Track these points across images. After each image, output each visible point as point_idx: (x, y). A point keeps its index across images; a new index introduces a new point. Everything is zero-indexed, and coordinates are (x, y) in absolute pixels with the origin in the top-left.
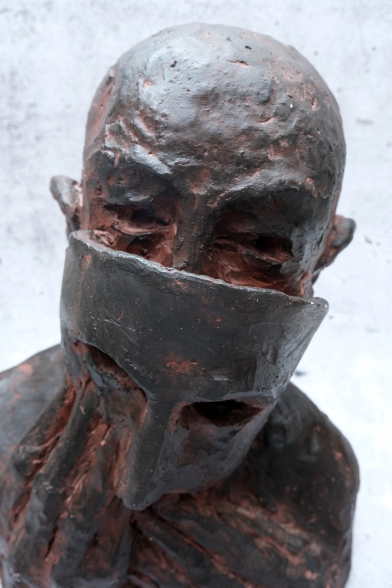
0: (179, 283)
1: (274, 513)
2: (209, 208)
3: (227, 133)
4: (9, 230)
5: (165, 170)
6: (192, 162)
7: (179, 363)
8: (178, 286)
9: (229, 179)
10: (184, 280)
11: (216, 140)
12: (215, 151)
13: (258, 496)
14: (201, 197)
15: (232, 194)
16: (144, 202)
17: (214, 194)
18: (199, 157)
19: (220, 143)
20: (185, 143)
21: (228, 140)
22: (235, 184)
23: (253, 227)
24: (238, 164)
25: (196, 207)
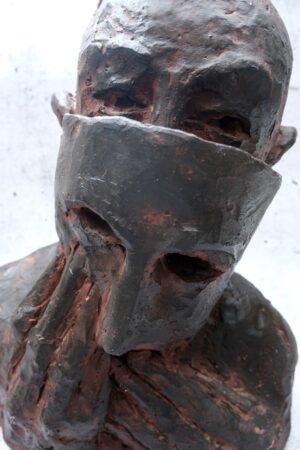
0: (157, 136)
1: (227, 379)
2: (182, 84)
3: (198, 21)
4: (23, 171)
5: (144, 51)
6: (168, 44)
7: (155, 215)
8: (155, 139)
9: (200, 59)
10: (161, 134)
11: (188, 26)
12: (187, 35)
13: (214, 364)
14: (175, 75)
15: (201, 72)
16: (126, 84)
17: (187, 71)
18: (174, 41)
19: (193, 29)
20: (162, 28)
21: (198, 26)
22: (204, 63)
23: (219, 105)
24: (207, 46)
25: (170, 84)
